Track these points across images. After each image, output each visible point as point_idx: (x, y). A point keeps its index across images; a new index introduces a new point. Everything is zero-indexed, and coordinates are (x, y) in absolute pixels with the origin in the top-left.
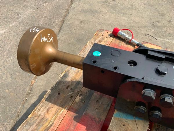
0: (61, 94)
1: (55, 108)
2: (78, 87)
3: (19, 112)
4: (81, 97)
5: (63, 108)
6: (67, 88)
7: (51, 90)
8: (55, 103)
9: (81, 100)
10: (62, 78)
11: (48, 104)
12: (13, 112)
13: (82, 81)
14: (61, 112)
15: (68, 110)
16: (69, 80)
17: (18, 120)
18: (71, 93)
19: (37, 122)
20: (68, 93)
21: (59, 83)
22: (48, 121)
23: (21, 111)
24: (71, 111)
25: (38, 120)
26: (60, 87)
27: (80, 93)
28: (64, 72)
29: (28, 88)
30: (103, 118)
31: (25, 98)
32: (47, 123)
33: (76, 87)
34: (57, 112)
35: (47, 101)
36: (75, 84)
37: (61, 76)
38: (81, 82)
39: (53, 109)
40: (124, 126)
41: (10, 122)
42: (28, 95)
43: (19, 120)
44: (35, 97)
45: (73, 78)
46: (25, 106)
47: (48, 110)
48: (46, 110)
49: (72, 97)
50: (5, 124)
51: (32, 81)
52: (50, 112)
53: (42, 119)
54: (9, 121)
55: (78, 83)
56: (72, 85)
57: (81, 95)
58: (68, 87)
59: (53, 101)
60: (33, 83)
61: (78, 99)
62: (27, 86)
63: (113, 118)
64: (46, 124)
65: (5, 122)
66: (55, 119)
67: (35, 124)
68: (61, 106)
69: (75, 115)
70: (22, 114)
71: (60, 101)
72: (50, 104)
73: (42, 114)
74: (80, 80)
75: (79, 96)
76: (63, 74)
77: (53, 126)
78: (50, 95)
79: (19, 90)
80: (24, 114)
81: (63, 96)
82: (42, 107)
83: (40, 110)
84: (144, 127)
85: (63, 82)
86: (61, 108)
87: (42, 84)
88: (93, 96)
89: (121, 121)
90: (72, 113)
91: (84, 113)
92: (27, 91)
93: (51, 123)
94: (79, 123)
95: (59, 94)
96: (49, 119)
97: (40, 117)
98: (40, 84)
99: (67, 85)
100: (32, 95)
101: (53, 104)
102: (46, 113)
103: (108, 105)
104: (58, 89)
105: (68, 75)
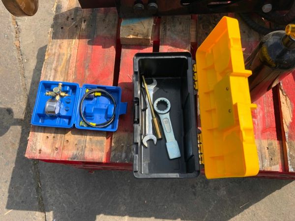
0: (64, 27)
1: (65, 42)
2: (78, 14)
3: (23, 85)
4: (86, 23)
5: (73, 39)
6: (68, 20)
7: (52, 28)
8: (63, 38)
9: (88, 26)
10: (56, 11)
11: (57, 41)
12: (16, 88)
13: (80, 6)
14: (74, 43)
15: (79, 39)
16: (66, 10)
17: (28, 94)
18: (74, 23)
19: (56, 60)
20: (71, 24)
21: (56, 18)
22: (66, 55)
23: (25, 83)
24: (82, 38)
25: (56, 57)
26: (60, 21)
27: (83, 19)
28: (56, 4)
29: (15, 54)
30: (114, 33)
31: (20, 67)
32: (65, 56)
33: (76, 15)
34: (69, 45)
35: (55, 39)
36: (73, 12)
37: (55, 10)
38: (80, 8)
39: (64, 43)
40: (132, 29)
41: (20, 99)
42: (21, 61)
43: (30, 93)
44: (32, 61)
45: (69, 7)
46: (26, 74)
47: (60, 47)
48: (58, 47)
49: (76, 26)
50: (16, 103)
51: (15, 42)
52: (62, 47)
53: (59, 55)
54: (18, 99)
55: (76, 9)
56: (71, 14)
57: (85, 21)
58: (68, 18)
59: (60, 36)
60: (18, 45)
61: (84, 26)
62: (13, 51)
63: (121, 28)
64: (65, 58)
65: (14, 101)
66: (71, 51)
67: (55, 62)
68: (70, 38)
69: (88, 40)
70: (29, 85)
71: (67, 34)
72: (59, 40)
73: (57, 51)
74: (77, 6)
75: (83, 22)
76: (55, 7)
77: (72, 57)
78: (53, 33)
79: (6, 60)
80: (31, 85)
81: (67, 29)
82: (52, 46)
83: (52, 49)
84: (149, 23)
85: (60, 16)
86: (71, 40)
87: (31, 41)
88: (97, 17)
89: (129, 27)
90: (84, 40)
91: (95, 36)
92: (17, 57)
93: (69, 55)
94: (94, 45)
95: (62, 28)
96: (66, 53)
97: (56, 54)
98: (29, 42)
99: (66, 16)
100: (27, 60)
101: (61, 40)
102: (59, 49)
103: (115, 20)
104: (58, 24)
105: (61, 6)
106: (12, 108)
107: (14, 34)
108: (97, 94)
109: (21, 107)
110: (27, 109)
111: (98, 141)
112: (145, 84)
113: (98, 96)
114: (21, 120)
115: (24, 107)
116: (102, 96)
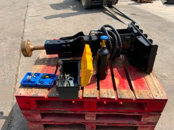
3: (12, 102)
9: (48, 62)
11: (36, 65)
12: (8, 103)
14: (42, 66)
20: (42, 62)
21: (37, 60)
24: (45, 65)
28: (38, 57)
29: (12, 91)
33: (44, 60)
45: (42, 58)
50: (6, 109)
53: (35, 69)
54: (8, 108)
60: (15, 87)
61: (46, 62)
64: (37, 69)
71: (40, 64)
88: (51, 60)
91: (50, 64)
99: (40, 60)
102: (36, 67)
104: (37, 62)
106: (4, 111)
107: (14, 84)
108: (47, 77)
109: (8, 111)
110: (11, 112)
111: (44, 91)
112: (65, 74)
113: (47, 78)
114: (6, 117)
115: (10, 111)
116: (49, 78)
